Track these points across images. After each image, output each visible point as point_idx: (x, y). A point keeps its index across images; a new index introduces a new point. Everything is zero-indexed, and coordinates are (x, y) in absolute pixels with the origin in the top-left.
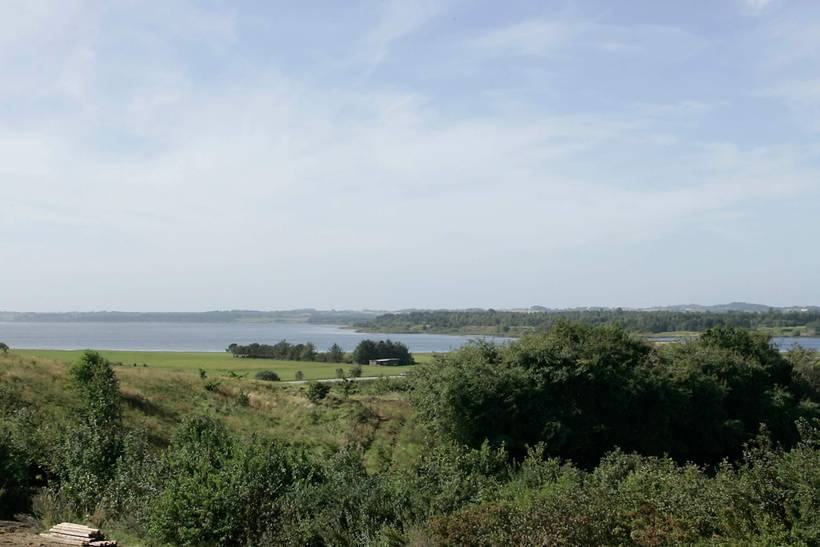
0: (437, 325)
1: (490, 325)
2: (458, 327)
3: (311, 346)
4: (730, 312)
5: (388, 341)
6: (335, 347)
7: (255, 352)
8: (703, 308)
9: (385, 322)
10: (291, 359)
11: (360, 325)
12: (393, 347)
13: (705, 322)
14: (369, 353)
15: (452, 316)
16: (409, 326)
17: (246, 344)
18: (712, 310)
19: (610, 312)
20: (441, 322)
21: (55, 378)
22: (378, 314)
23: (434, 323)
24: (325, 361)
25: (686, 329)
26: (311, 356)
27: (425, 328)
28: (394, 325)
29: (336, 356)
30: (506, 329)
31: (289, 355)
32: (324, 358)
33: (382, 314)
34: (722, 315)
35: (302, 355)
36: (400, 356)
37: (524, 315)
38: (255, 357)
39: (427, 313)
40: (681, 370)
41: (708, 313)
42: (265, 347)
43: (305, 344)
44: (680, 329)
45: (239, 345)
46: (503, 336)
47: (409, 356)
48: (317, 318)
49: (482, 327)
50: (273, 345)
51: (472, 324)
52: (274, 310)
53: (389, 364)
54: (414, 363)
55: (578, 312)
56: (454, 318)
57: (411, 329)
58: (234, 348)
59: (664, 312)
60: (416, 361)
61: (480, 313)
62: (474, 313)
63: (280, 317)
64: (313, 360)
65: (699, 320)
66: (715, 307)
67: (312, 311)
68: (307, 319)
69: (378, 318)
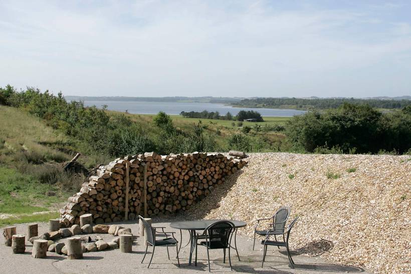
0: (269, 104)
1: (293, 105)
2: (279, 105)
3: (217, 113)
4: (403, 100)
5: (252, 111)
6: (229, 113)
7: (192, 115)
8: (390, 98)
9: (245, 103)
10: (209, 118)
11: (234, 104)
12: (254, 114)
13: (392, 105)
14: (243, 116)
15: (276, 101)
16: (256, 105)
17: (188, 112)
18: (395, 99)
19: (348, 99)
20: (271, 103)
21: (148, 122)
22: (241, 99)
23: (268, 104)
24: (224, 119)
25: (383, 108)
26: (218, 117)
27: (264, 106)
28: (249, 104)
29: (229, 117)
30: (301, 107)
31: (208, 117)
32: (223, 118)
33: (243, 99)
34: (400, 101)
35: (214, 116)
36: (257, 118)
37: (309, 100)
38: (193, 117)
39: (264, 99)
40: (395, 124)
41: (393, 101)
42: (197, 113)
43: (215, 112)
44: (380, 108)
45: (185, 112)
46: (299, 110)
47: (261, 118)
48: (214, 101)
49: (289, 106)
50: (200, 112)
51: (285, 104)
52: (194, 97)
53: (252, 121)
54: (263, 121)
55: (333, 99)
56: (277, 102)
57: (257, 106)
58: (183, 113)
59: (372, 100)
60: (264, 120)
61: (289, 99)
62: (286, 99)
63: (197, 100)
64: (218, 119)
65: (389, 104)
66: (396, 98)
67: (211, 97)
68: (209, 101)
69: (242, 101)
